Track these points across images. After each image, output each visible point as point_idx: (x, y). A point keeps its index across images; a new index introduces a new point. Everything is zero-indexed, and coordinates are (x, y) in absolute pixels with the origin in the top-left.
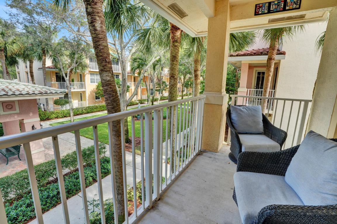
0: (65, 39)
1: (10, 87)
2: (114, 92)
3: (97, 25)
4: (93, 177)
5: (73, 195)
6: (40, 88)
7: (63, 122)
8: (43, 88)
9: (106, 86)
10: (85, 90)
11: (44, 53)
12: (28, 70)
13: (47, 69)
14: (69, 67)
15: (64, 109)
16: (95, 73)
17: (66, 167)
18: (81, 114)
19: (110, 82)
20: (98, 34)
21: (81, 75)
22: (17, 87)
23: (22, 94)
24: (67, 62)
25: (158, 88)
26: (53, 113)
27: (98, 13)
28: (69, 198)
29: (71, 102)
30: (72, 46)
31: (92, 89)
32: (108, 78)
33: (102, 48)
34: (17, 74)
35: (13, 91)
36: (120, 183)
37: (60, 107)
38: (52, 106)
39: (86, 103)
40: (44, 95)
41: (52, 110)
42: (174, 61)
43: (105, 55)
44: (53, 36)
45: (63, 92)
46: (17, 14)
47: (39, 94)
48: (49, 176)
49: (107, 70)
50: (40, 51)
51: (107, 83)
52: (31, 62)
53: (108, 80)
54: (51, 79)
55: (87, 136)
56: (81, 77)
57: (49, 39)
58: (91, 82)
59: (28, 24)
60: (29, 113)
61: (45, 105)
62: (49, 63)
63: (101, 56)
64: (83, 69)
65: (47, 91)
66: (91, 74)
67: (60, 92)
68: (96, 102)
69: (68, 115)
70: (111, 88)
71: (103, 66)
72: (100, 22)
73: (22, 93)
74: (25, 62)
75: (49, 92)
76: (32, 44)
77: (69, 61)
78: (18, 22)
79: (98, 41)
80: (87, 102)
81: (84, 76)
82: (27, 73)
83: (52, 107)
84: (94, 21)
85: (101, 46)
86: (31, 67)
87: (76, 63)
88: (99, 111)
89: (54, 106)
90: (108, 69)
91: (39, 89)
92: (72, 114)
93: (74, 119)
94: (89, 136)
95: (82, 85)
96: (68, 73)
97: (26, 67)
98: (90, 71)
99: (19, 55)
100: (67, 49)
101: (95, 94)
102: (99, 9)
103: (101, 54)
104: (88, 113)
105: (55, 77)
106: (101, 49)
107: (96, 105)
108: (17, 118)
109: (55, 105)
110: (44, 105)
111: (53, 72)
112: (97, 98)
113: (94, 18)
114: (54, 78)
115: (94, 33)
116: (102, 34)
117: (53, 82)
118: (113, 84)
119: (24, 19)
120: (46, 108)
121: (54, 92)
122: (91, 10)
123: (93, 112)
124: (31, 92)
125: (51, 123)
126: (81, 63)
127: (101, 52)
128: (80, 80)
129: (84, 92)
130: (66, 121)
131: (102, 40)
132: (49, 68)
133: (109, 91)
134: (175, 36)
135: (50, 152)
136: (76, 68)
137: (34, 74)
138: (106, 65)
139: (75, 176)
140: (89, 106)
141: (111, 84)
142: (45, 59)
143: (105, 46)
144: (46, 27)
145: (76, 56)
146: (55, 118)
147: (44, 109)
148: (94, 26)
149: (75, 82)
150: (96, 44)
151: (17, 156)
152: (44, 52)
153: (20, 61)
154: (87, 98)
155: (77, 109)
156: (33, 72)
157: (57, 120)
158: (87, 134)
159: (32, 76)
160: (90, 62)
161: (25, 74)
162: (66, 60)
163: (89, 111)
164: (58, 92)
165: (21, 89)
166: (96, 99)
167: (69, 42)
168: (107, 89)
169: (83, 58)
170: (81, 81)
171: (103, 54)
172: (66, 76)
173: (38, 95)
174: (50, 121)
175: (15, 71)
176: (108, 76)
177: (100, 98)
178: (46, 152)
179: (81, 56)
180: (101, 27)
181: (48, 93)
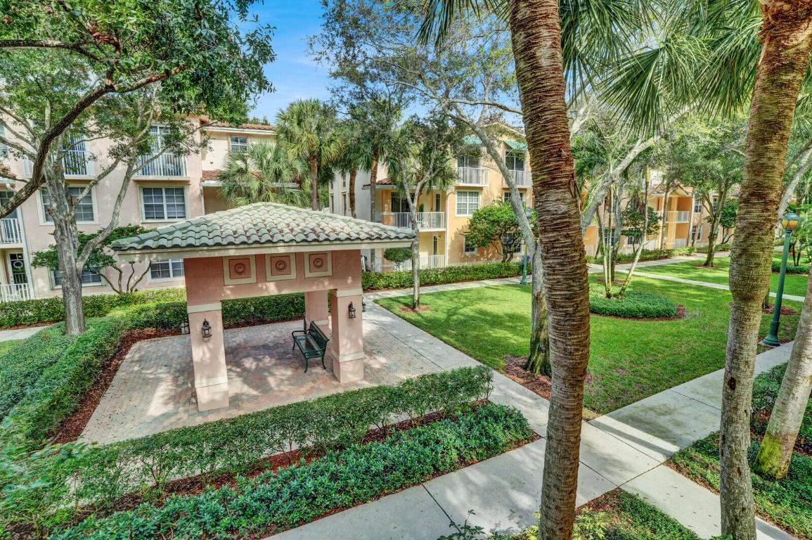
0: (415, 120)
1: (323, 225)
2: (576, 251)
3: (540, 54)
4: (459, 450)
5: (414, 484)
6: (368, 226)
7: (397, 297)
8: (374, 226)
9: (554, 231)
10: (445, 230)
11: (376, 154)
12: (347, 190)
13: (377, 187)
14: (418, 180)
15: (401, 269)
16: (468, 191)
17: (405, 410)
18: (433, 284)
19: (567, 220)
20: (543, 79)
21: (438, 196)
22: (333, 224)
23: (339, 240)
24: (414, 170)
25: (627, 225)
26: (381, 276)
27: (545, 17)
28: (407, 487)
29: (418, 256)
30: (427, 133)
31: (460, 228)
32: (563, 208)
33: (550, 117)
34: (330, 198)
35: (327, 232)
36: (558, 524)
37: (394, 264)
38: (380, 261)
39: (445, 261)
40: (376, 241)
41: (379, 270)
42: (771, 140)
43: (558, 138)
44: (394, 119)
45: (410, 235)
46: (342, 88)
47: (367, 238)
48: (371, 420)
49: (561, 182)
50: (369, 150)
51: (559, 221)
52: (353, 174)
53: (563, 214)
54: (383, 205)
55: (445, 338)
56: (438, 202)
57: (387, 125)
58: (459, 212)
59: (355, 102)
60: (347, 279)
61: (369, 260)
62: (382, 173)
63: (546, 141)
64: (444, 182)
65: (380, 233)
66: (460, 194)
67: (404, 235)
68: (464, 259)
69: (407, 284)
70: (567, 236)
71: (550, 173)
72: (549, 43)
73: (340, 237)
74: (343, 175)
75: (384, 235)
76: (359, 139)
77: (419, 166)
78: (341, 101)
79: (540, 98)
80: (447, 257)
81: (445, 198)
82: (345, 195)
83: (379, 264)
84: (533, 44)
85: (547, 113)
86: (352, 184)
87: (434, 170)
88: (471, 280)
89: (383, 263)
90: (564, 180)
91: (367, 230)
92: (417, 283)
93: (421, 293)
94: (451, 340)
95: (439, 217)
96: (417, 192)
97: (344, 185)
98: (458, 188)
99: (335, 164)
100: (418, 142)
101: (464, 239)
102: (551, 6)
103: (546, 137)
104: (449, 282)
105: (389, 201)
106: (547, 122)
107: (466, 264)
108: (327, 286)
109: (385, 259)
110: (366, 258)
111: (387, 191)
112: (469, 248)
113: (533, 34)
114: (388, 205)
115: (530, 76)
116: (554, 75)
117: (385, 213)
118: (575, 223)
119: (351, 93)
120: (369, 265)
121: (393, 235)
122: (529, 12)
123: (457, 281)
124: (354, 236)
125: (377, 298)
126: (443, 170)
127: (547, 130)
128: (435, 208)
129: (442, 234)
130: (404, 297)
131: (552, 96)
132: (381, 183)
133: (563, 247)
134: (786, 48)
135: (372, 361)
136: (430, 182)
137: (356, 197)
138: (558, 168)
139: (422, 438)
140: (451, 265)
141: (568, 226)
142: (377, 165)
143: (561, 113)
144: (384, 102)
145: (434, 154)
146: (385, 287)
147: (366, 266)
148: (533, 56)
149: (426, 213)
150: (533, 110)
151: (320, 358)
152: (376, 152)
153: (337, 173)
154: (448, 248)
155: (426, 270)
156: (354, 194)
157: (388, 292)
158: (445, 333)
159: (352, 202)
160: (459, 166)
161: (341, 197)
162: (413, 164)
163: (450, 276)
164: (401, 236)
165: (338, 230)
166: (467, 250)
167: (423, 126)
168: (558, 240)
169: (448, 157)
170: (438, 209)
171: (553, 136)
172: (413, 199)
173: (365, 241)
174: (375, 292)
175: (328, 192)
176: (563, 200)
177: (476, 249)
178: (365, 361)
179: (444, 153)
180: (553, 56)
181: (383, 237)
